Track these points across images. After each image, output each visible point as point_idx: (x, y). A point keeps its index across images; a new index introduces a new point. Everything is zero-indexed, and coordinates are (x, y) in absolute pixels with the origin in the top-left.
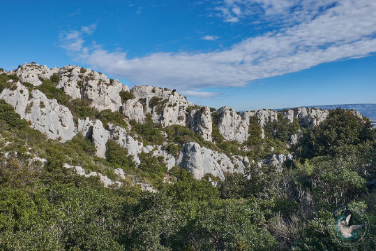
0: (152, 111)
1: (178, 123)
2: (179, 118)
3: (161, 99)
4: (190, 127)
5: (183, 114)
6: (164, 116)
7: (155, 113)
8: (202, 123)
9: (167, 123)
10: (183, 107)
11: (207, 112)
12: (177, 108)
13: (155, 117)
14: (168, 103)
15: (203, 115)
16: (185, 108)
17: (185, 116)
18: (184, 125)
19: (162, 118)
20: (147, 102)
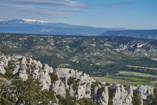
0: (70, 88)
1: (86, 97)
2: (86, 93)
3: (75, 78)
4: (94, 100)
5: (89, 89)
6: (78, 92)
7: (72, 89)
8: (102, 98)
9: (80, 97)
10: (89, 83)
11: (106, 91)
12: (85, 85)
13: (72, 92)
14: (80, 83)
15: (103, 93)
16: (90, 84)
17: (90, 91)
18: (90, 97)
19: (77, 93)
20: (66, 81)
